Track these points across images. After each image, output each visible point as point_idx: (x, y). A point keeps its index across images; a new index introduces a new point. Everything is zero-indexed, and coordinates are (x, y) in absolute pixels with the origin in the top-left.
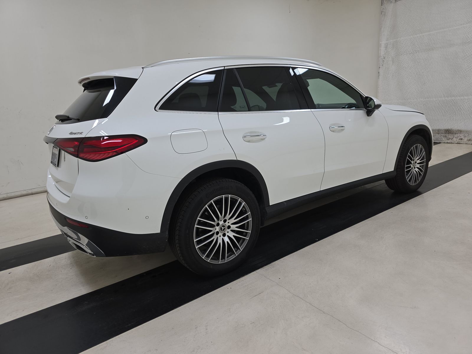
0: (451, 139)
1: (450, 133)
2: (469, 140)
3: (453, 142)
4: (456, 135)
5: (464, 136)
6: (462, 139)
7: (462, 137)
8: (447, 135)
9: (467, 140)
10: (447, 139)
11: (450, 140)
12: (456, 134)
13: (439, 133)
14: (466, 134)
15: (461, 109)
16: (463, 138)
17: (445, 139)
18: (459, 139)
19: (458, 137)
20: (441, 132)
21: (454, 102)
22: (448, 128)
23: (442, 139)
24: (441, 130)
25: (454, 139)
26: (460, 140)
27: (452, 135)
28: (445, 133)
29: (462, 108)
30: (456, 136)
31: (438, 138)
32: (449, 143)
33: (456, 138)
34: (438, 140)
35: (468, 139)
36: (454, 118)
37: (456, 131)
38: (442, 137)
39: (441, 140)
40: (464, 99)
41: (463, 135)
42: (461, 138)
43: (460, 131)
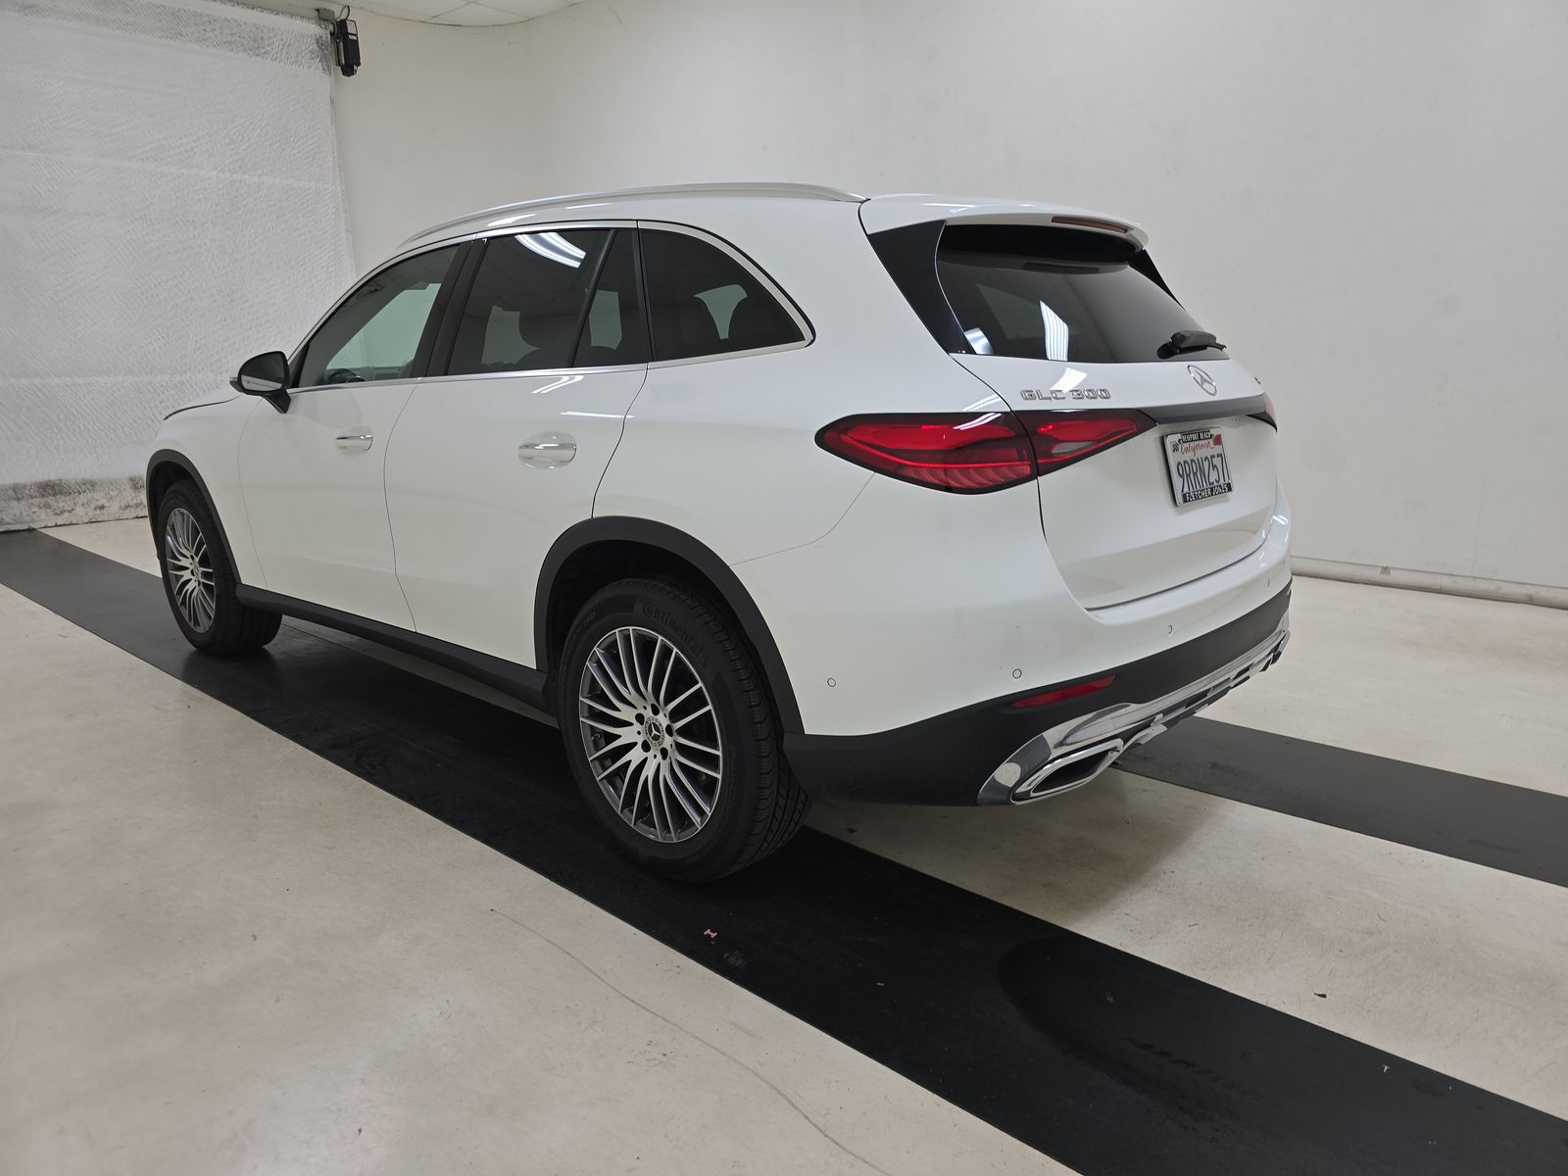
0: (69, 512)
1: (61, 493)
2: (127, 507)
3: (74, 522)
4: (82, 496)
5: (108, 496)
6: (102, 507)
7: (103, 501)
8: (51, 500)
9: (121, 508)
10: (56, 514)
11: (66, 515)
12: (80, 493)
13: (20, 496)
14: (113, 490)
15: (74, 415)
16: (106, 505)
17: (47, 515)
18: (95, 509)
19: (89, 503)
20: (27, 491)
21: (44, 394)
22: (46, 479)
23: (35, 517)
24: (25, 486)
25: (80, 511)
26: (98, 512)
27: (68, 498)
28: (43, 496)
29: (75, 413)
30: (82, 498)
31: (21, 513)
32: (65, 525)
33: (83, 505)
34: (21, 523)
35: (123, 504)
36: (58, 444)
37: (77, 483)
38: (36, 509)
39: (33, 521)
40: (74, 386)
41: (102, 494)
42: (99, 504)
43: (91, 485)
